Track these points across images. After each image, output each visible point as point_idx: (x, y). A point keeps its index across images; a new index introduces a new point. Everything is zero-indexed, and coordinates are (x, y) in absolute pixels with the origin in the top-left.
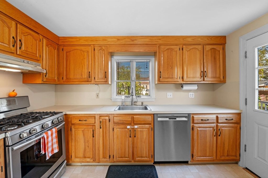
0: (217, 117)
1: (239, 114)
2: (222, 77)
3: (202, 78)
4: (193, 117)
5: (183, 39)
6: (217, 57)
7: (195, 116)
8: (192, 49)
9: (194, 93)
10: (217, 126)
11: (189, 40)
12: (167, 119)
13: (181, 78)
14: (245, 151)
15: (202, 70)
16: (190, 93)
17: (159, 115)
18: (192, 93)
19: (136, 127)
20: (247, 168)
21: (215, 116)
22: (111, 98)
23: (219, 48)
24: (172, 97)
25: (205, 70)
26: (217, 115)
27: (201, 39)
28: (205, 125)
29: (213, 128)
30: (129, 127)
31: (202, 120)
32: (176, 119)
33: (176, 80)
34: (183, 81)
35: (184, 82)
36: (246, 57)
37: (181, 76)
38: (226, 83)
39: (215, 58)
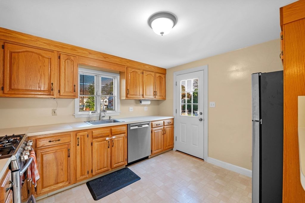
0: (164, 122)
1: (173, 119)
2: (164, 96)
3: (154, 96)
4: (152, 124)
5: (144, 66)
6: (162, 83)
7: (153, 123)
8: (149, 74)
9: (147, 107)
10: (164, 127)
11: (147, 67)
12: (137, 127)
13: (142, 95)
14: (176, 140)
15: (154, 91)
16: (145, 107)
17: (131, 125)
18: (146, 107)
19: (114, 137)
20: (177, 150)
21: (162, 122)
22: (74, 115)
23: (163, 76)
24: (132, 110)
25: (156, 91)
26: (163, 121)
27: (154, 68)
28: (158, 128)
29: (162, 129)
30: (107, 139)
31: (157, 125)
32: (142, 126)
33: (139, 97)
34: (143, 97)
35: (144, 99)
36: (176, 85)
37: (142, 94)
38: (165, 100)
39: (161, 83)
